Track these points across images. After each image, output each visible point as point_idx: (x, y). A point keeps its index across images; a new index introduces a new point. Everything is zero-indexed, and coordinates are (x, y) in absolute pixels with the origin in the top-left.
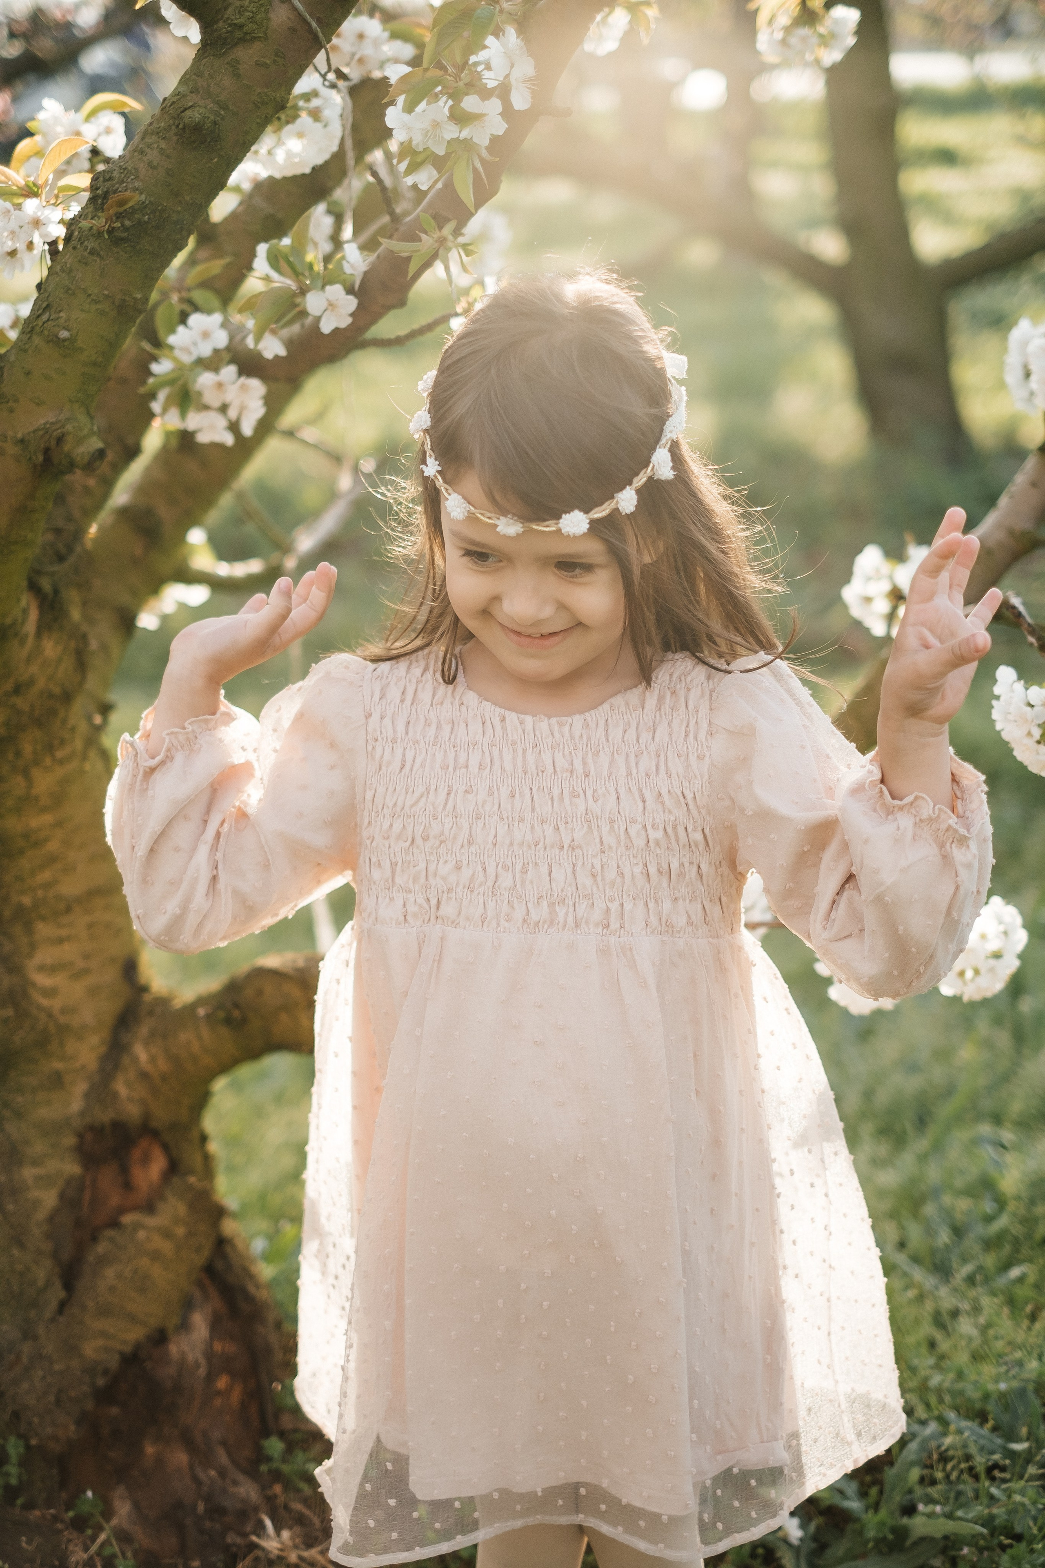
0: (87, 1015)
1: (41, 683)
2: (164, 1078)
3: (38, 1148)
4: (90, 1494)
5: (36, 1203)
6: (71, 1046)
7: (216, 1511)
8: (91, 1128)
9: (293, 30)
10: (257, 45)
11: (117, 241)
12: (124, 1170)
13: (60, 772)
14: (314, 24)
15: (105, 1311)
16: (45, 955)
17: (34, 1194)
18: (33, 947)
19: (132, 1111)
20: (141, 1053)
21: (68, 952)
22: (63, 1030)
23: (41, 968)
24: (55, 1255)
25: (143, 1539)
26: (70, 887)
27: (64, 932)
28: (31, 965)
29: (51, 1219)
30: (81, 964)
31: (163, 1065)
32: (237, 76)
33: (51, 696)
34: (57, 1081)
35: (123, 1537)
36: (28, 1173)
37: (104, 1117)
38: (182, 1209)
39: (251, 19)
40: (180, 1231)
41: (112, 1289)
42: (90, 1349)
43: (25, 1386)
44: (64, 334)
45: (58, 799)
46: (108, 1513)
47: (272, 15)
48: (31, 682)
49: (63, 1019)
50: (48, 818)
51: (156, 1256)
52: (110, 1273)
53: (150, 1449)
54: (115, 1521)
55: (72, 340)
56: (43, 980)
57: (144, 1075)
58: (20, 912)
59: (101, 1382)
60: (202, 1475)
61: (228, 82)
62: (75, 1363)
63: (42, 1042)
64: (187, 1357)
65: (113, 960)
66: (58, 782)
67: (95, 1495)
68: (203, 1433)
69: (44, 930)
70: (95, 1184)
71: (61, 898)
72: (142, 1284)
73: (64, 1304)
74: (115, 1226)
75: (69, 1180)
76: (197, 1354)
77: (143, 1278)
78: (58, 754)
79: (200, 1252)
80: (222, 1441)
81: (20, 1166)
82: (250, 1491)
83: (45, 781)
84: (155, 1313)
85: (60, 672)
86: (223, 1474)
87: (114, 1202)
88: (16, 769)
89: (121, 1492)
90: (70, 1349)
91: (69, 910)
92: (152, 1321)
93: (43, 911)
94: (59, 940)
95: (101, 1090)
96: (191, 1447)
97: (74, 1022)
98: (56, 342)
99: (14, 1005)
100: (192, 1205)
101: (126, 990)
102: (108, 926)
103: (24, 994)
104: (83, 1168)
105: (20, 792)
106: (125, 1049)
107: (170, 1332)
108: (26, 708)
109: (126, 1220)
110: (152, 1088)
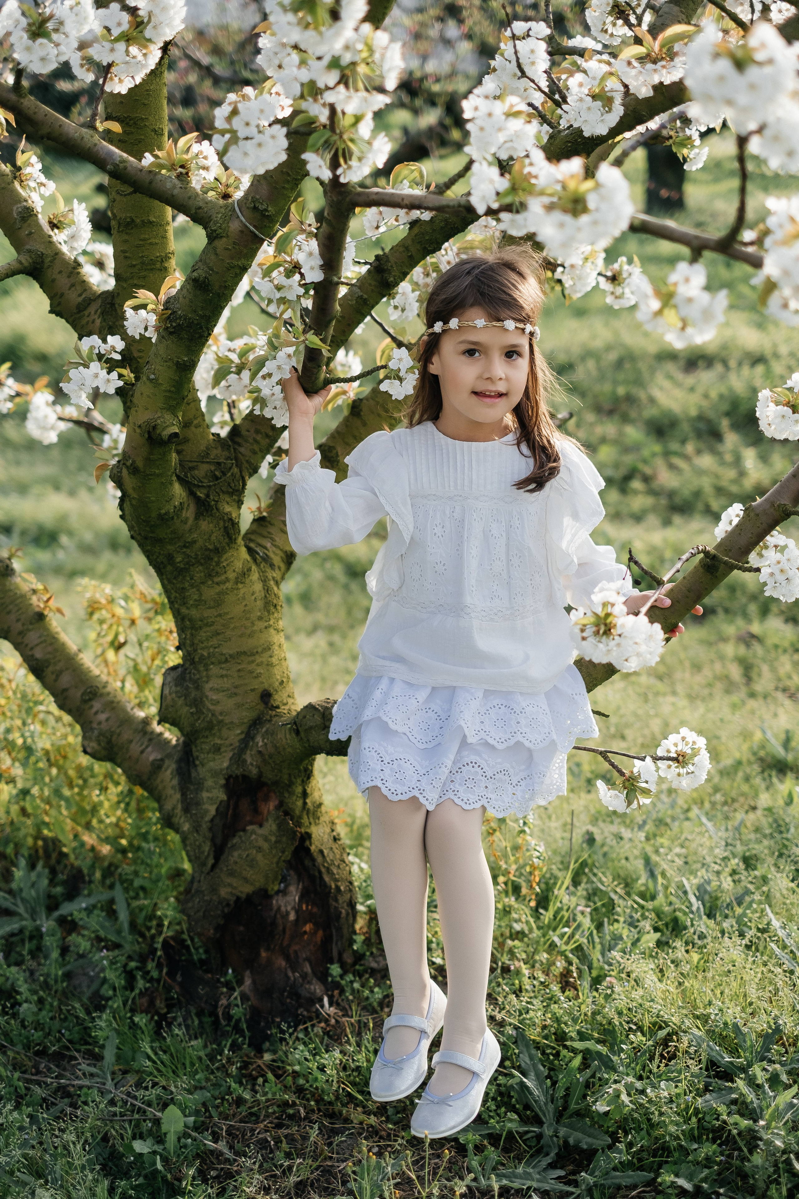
0: (235, 717)
1: (200, 543)
2: (271, 756)
3: (209, 783)
4: (230, 971)
5: (207, 811)
6: (225, 732)
7: (295, 995)
8: (230, 777)
9: (242, 232)
10: (224, 239)
11: (171, 333)
12: (254, 802)
13: (218, 589)
14: (252, 228)
15: (232, 873)
16: (214, 683)
17: (206, 806)
18: (208, 677)
19: (253, 771)
20: (260, 741)
21: (227, 683)
22: (221, 722)
23: (211, 689)
24: (213, 840)
25: (254, 1000)
26: (228, 649)
27: (224, 672)
28: (208, 686)
29: (212, 820)
30: (233, 690)
31: (271, 750)
32: (216, 254)
33: (207, 549)
34: (217, 749)
35: (244, 997)
36: (205, 795)
37: (239, 772)
38: (274, 827)
39: (220, 227)
40: (273, 839)
41: (236, 863)
42: (224, 892)
43: (190, 905)
44: (152, 377)
45: (218, 603)
46: (240, 982)
47: (230, 225)
48: (194, 542)
49: (220, 718)
50: (213, 612)
51: (259, 849)
52: (236, 854)
53: (264, 954)
54: (242, 988)
55: (156, 379)
56: (212, 696)
57: (260, 752)
58: (202, 657)
59: (226, 910)
60: (290, 974)
61: (213, 257)
62: (215, 898)
63: (210, 727)
64: (283, 909)
65: (253, 690)
66: (219, 594)
67: (233, 971)
68: (296, 952)
69: (214, 670)
70: (236, 806)
71: (222, 654)
72: (252, 863)
73: (214, 867)
74: (244, 830)
75: (221, 802)
76: (289, 908)
77: (253, 860)
78: (216, 580)
79: (283, 852)
80: (308, 959)
81: (202, 791)
82: (317, 988)
83: (209, 593)
84: (259, 881)
85: (213, 538)
86: (304, 976)
87: (248, 818)
88: (192, 586)
89: (248, 973)
90: (214, 890)
91: (226, 661)
92: (258, 885)
93: (213, 660)
94: (222, 676)
95: (238, 758)
96: (287, 958)
97: (227, 720)
98: (151, 380)
99: (196, 707)
100: (279, 826)
101: (261, 707)
102: (251, 672)
103: (202, 702)
104: (229, 798)
105: (196, 597)
106: (253, 738)
107: (271, 892)
108: (193, 555)
109: (249, 828)
110: (264, 760)
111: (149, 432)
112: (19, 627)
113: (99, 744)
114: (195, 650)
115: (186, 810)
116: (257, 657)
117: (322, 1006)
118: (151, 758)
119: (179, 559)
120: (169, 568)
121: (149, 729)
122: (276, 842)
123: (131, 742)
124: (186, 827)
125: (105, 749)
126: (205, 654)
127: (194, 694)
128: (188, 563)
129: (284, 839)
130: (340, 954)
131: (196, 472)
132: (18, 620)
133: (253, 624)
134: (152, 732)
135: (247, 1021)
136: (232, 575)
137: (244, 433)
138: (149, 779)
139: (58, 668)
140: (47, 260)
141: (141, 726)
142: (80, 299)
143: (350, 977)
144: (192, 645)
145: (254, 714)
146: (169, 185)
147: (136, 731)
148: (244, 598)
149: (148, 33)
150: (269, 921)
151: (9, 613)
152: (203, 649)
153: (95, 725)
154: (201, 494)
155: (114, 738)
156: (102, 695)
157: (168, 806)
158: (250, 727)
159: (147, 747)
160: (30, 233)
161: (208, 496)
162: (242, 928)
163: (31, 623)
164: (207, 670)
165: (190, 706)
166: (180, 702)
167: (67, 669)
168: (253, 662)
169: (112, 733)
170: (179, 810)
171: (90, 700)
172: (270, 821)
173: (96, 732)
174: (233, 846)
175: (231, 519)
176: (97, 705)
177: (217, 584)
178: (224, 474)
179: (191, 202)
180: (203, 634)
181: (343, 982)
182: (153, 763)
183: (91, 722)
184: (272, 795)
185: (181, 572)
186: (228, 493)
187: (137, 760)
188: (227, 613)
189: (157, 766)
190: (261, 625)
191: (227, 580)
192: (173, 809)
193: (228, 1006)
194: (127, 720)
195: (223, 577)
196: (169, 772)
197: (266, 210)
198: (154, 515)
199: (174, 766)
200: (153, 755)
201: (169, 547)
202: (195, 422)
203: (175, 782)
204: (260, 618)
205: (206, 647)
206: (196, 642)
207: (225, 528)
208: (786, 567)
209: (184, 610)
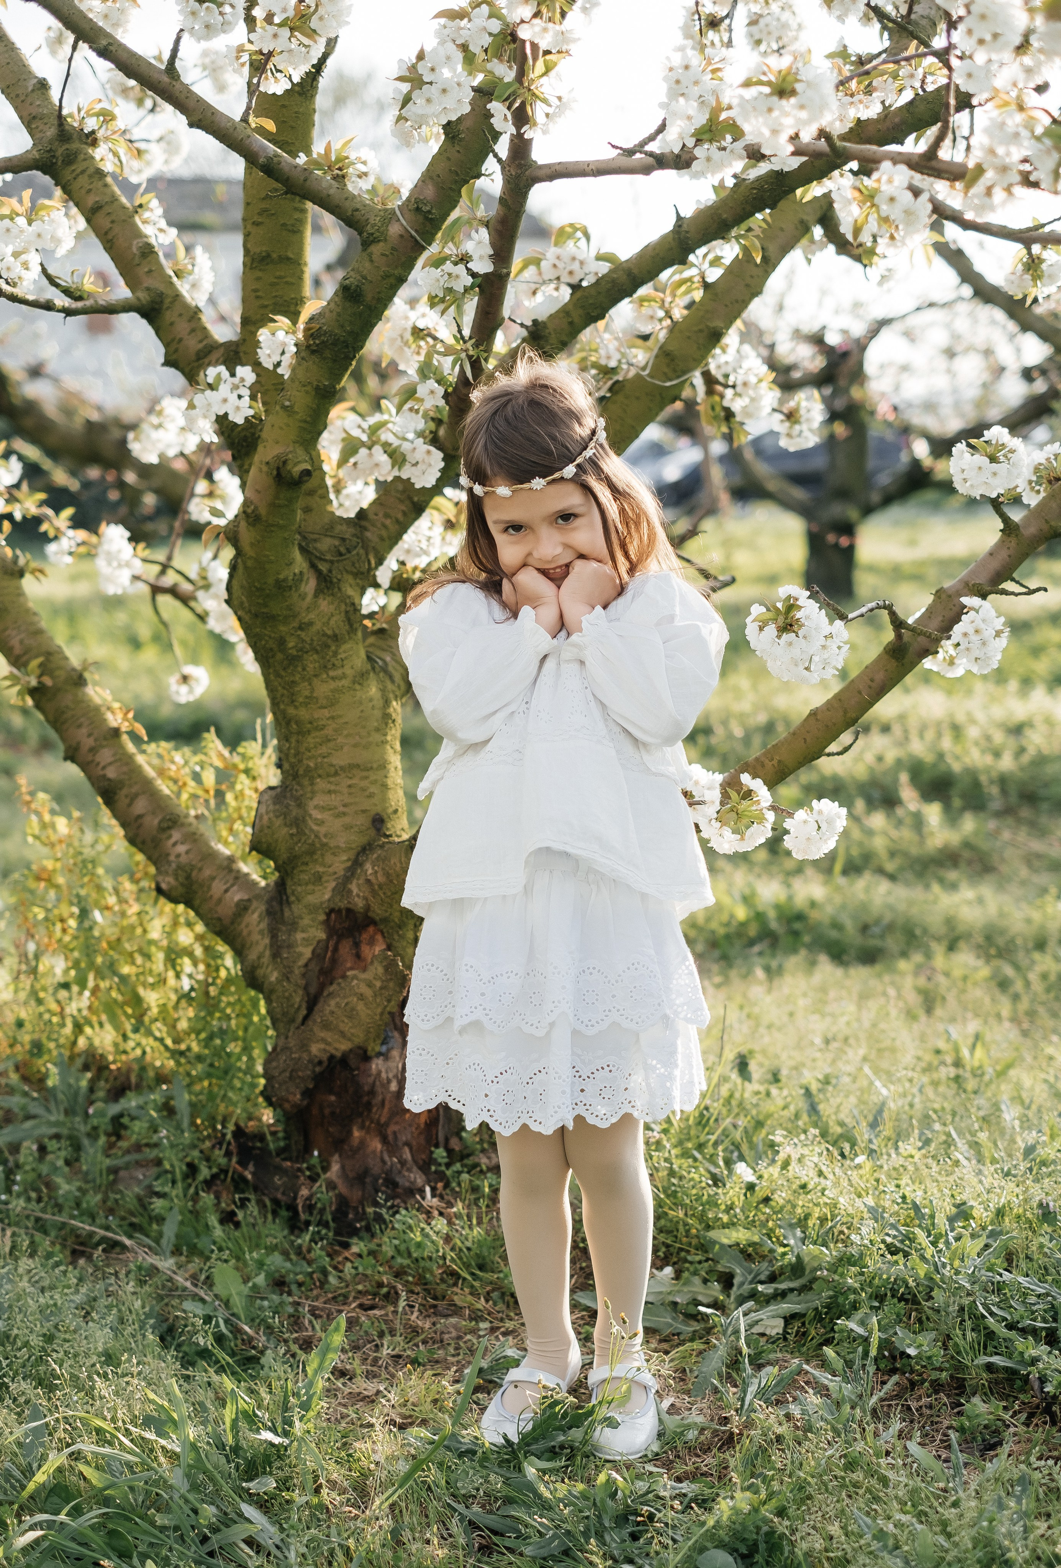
0: (341, 840)
1: (318, 626)
2: (380, 886)
3: (306, 921)
4: (316, 1153)
5: (300, 955)
6: (329, 859)
7: (392, 1183)
8: (332, 911)
9: (401, 236)
10: (382, 244)
11: (313, 352)
12: (357, 945)
13: (333, 685)
15: (326, 1026)
16: (320, 800)
17: (300, 949)
18: (313, 792)
19: (359, 904)
20: (369, 868)
21: (334, 800)
22: (324, 845)
23: (316, 807)
24: (306, 988)
25: (342, 1188)
26: (340, 760)
27: (333, 788)
28: (311, 804)
29: (306, 965)
30: (341, 809)
31: (381, 879)
32: (372, 261)
33: (325, 635)
34: (318, 879)
35: (331, 1185)
36: (299, 936)
37: (343, 904)
38: (380, 970)
39: (378, 231)
40: (378, 984)
41: (332, 1012)
42: (315, 1049)
43: (274, 1064)
44: (287, 403)
45: (332, 703)
46: (325, 1169)
47: (390, 228)
48: (311, 624)
49: (324, 841)
50: (326, 713)
51: (361, 997)
52: (333, 1003)
53: (356, 1133)
54: (328, 1175)
55: (291, 407)
56: (316, 814)
57: (368, 881)
58: (308, 770)
59: (318, 1069)
60: (386, 1158)
61: (367, 264)
62: (305, 1056)
63: (311, 853)
64: (384, 1075)
65: (364, 811)
66: (332, 691)
67: (320, 1155)
68: (395, 1133)
69: (321, 784)
70: (336, 949)
71: (332, 765)
72: (351, 1013)
73: (306, 1018)
74: (344, 977)
75: (319, 942)
76: (391, 1075)
77: (353, 1009)
78: (331, 673)
79: (389, 1001)
80: (407, 1144)
81: (295, 930)
82: (418, 1178)
83: (323, 689)
84: (359, 1036)
85: (332, 622)
86: (403, 1163)
87: (349, 965)
88: (303, 678)
89: (336, 1157)
90: (304, 1046)
91: (336, 774)
92: (357, 1041)
93: (320, 772)
94: (330, 792)
95: (342, 888)
96: (384, 1140)
97: (332, 844)
98: (284, 408)
99: (298, 826)
100: (386, 969)
101: (372, 832)
102: (363, 790)
103: (304, 821)
104: (329, 937)
105: (307, 693)
106: (361, 865)
107: (370, 1053)
108: (308, 639)
109: (349, 973)
110: (374, 892)
111: (278, 469)
112: (89, 742)
113: (177, 879)
114: (300, 761)
115: (275, 955)
116: (371, 773)
117: (423, 1198)
118: (237, 898)
119: (291, 645)
120: (280, 656)
121: (234, 866)
122: (381, 988)
123: (213, 878)
124: (274, 977)
125: (182, 884)
126: (312, 765)
127: (295, 812)
128: (301, 650)
129: (391, 984)
130: (447, 1140)
131: (318, 545)
132: (89, 735)
133: (369, 734)
134: (238, 871)
135: (332, 1213)
136: (349, 672)
137: (371, 516)
138: (232, 923)
139: (134, 790)
140: (167, 301)
141: (225, 863)
142: (201, 346)
143: (458, 1166)
144: (297, 754)
145: (363, 840)
146: (324, 185)
147: (221, 868)
148: (361, 703)
149: (314, 23)
150: (366, 1088)
151: (80, 726)
152: (309, 758)
153: (172, 858)
154: (323, 567)
155: (194, 874)
156: (183, 825)
157: (252, 956)
158: (358, 854)
159: (232, 885)
160: (150, 271)
161: (330, 571)
162: (333, 1098)
163: (105, 739)
164: (312, 784)
165: (290, 826)
166: (278, 822)
167: (144, 793)
168: (367, 778)
169: (193, 867)
170: (266, 960)
171: (169, 828)
172: (376, 964)
173: (174, 865)
174: (330, 994)
175: (353, 604)
176: (176, 835)
177: (333, 678)
178: (349, 551)
179: (347, 204)
180: (311, 740)
181: (449, 1173)
182: (238, 904)
183: (168, 855)
184: (379, 937)
185: (293, 660)
186: (352, 573)
187: (220, 900)
188: (340, 716)
189: (243, 908)
190: (376, 737)
191: (344, 676)
192: (259, 958)
193: (309, 1198)
194: (211, 856)
195: (339, 672)
196: (256, 916)
197: (429, 212)
198: (271, 581)
199: (263, 908)
200: (237, 896)
201: (282, 628)
202: (320, 492)
203: (263, 925)
204: (377, 730)
205: (313, 757)
206: (302, 750)
207: (347, 612)
208: (982, 626)
209: (291, 711)
